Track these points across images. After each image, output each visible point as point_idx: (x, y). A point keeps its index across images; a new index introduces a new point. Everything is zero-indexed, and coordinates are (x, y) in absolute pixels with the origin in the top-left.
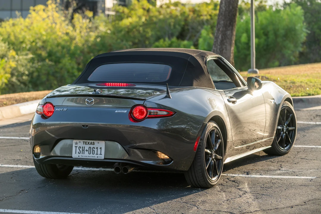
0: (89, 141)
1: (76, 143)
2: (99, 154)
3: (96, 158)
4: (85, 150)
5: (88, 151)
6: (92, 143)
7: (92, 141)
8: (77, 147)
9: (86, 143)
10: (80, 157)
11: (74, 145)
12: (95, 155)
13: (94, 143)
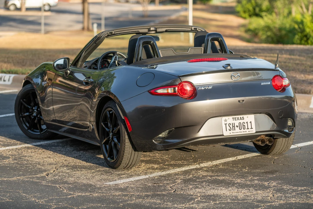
0: (238, 116)
1: (226, 120)
2: (250, 129)
3: (248, 133)
5: (238, 127)
10: (232, 134)
11: (223, 123)
12: (246, 130)
13: (243, 118)
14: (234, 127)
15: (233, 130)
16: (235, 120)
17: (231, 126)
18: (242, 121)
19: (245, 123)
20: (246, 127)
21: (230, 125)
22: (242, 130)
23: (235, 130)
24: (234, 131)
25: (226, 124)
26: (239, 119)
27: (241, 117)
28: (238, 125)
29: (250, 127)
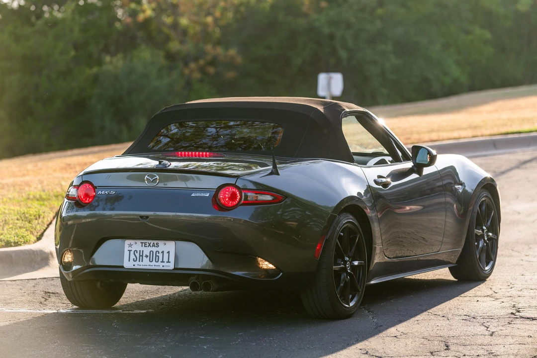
0: (149, 241)
1: (130, 245)
2: (166, 262)
3: (161, 268)
4: (144, 255)
5: (148, 258)
6: (156, 245)
9: (145, 244)
10: (137, 267)
11: (127, 248)
12: (159, 263)
13: (158, 244)
14: (141, 257)
15: (139, 261)
16: (145, 246)
17: (138, 255)
18: (154, 249)
19: (160, 252)
20: (161, 260)
21: (137, 253)
22: (154, 263)
23: (142, 261)
24: (141, 263)
25: (130, 251)
26: (151, 245)
27: (154, 243)
28: (148, 255)
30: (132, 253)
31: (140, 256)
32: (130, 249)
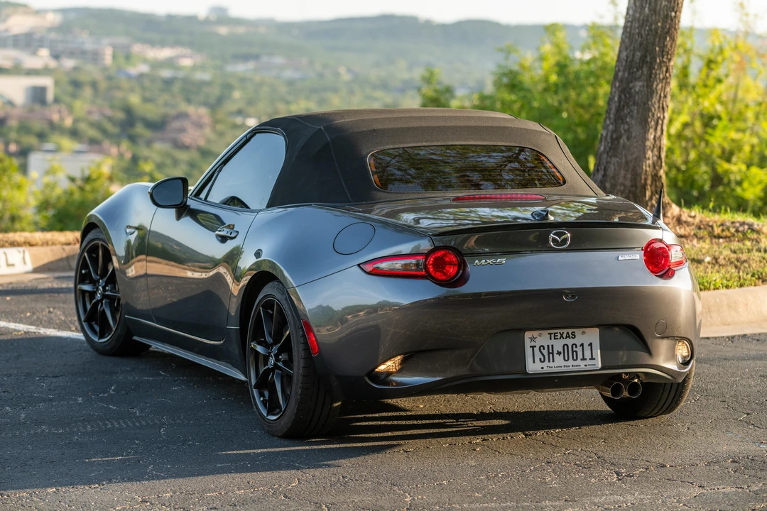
0: (561, 331)
1: (533, 339)
2: (588, 359)
3: (582, 367)
4: (555, 352)
5: (562, 355)
6: (571, 336)
7: (570, 331)
8: (535, 346)
9: (555, 336)
10: (546, 370)
11: (528, 343)
12: (579, 362)
13: (573, 333)
14: (551, 355)
15: (549, 361)
16: (555, 339)
17: (545, 352)
18: (570, 342)
19: (578, 346)
20: (580, 356)
22: (571, 362)
23: (553, 361)
24: (551, 364)
25: (533, 347)
26: (564, 336)
27: (568, 333)
28: (561, 350)
29: (588, 355)
30: (536, 350)
31: (549, 353)
32: (533, 344)
